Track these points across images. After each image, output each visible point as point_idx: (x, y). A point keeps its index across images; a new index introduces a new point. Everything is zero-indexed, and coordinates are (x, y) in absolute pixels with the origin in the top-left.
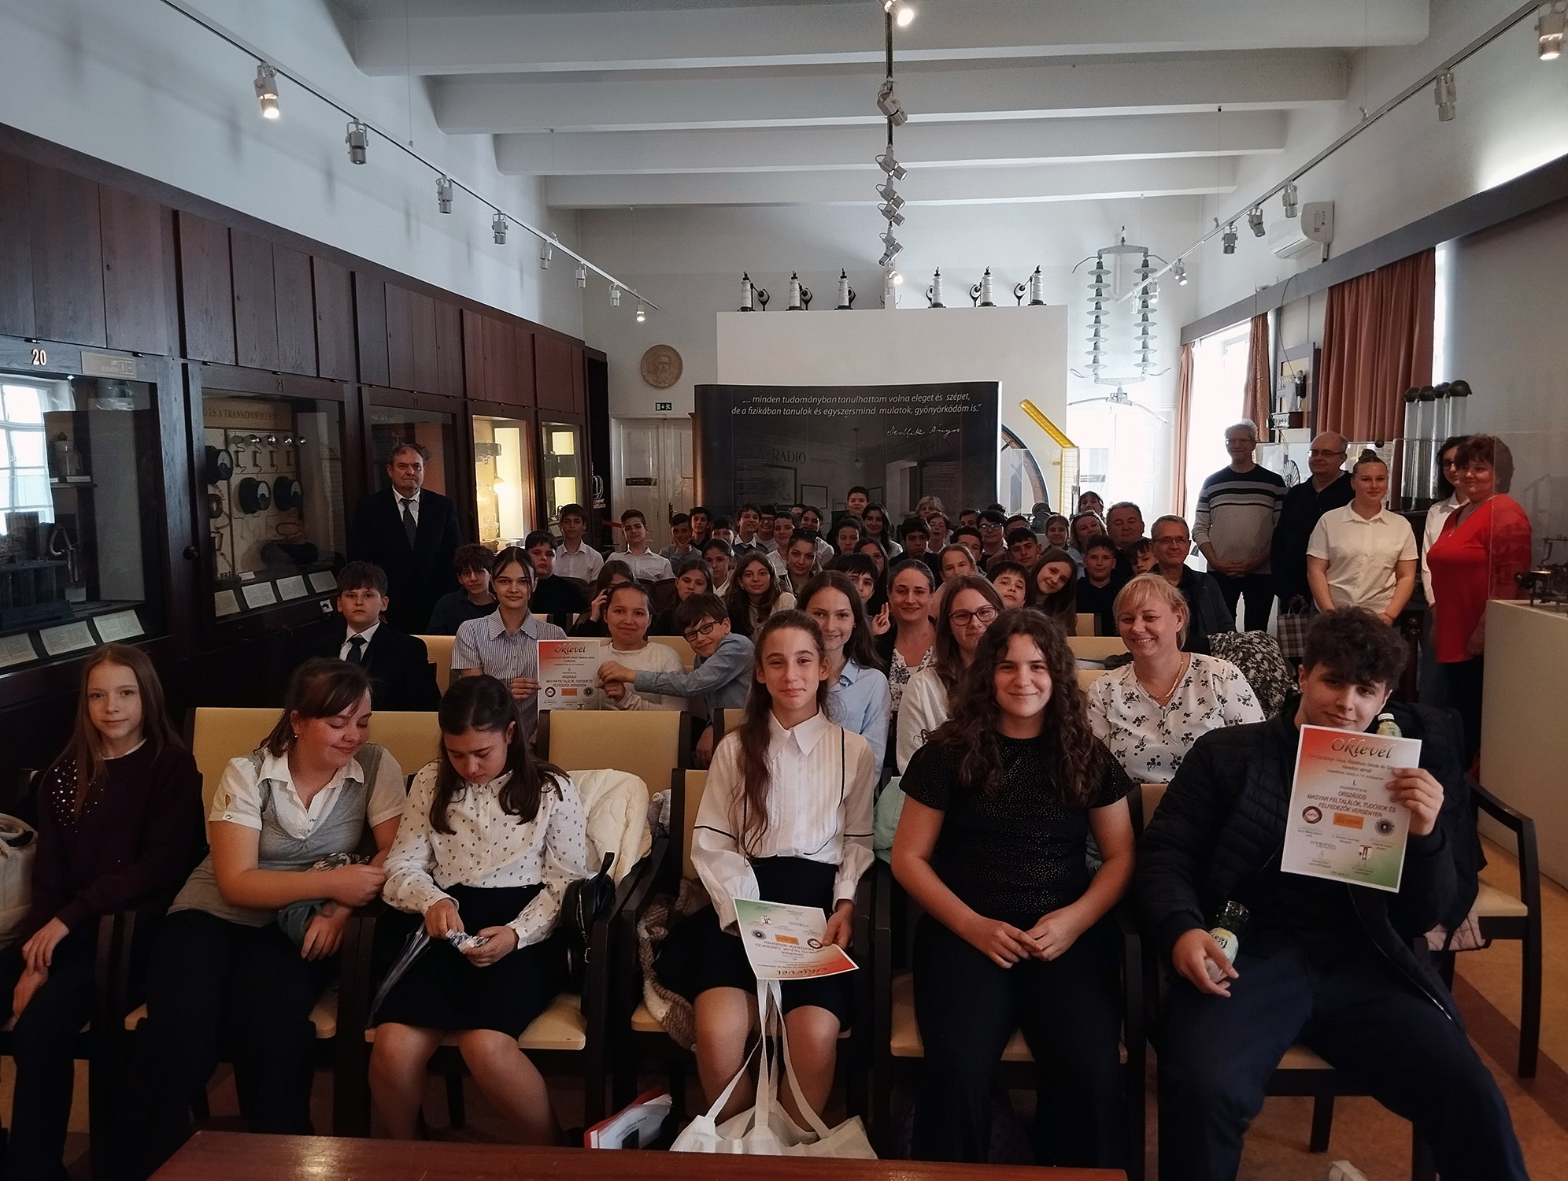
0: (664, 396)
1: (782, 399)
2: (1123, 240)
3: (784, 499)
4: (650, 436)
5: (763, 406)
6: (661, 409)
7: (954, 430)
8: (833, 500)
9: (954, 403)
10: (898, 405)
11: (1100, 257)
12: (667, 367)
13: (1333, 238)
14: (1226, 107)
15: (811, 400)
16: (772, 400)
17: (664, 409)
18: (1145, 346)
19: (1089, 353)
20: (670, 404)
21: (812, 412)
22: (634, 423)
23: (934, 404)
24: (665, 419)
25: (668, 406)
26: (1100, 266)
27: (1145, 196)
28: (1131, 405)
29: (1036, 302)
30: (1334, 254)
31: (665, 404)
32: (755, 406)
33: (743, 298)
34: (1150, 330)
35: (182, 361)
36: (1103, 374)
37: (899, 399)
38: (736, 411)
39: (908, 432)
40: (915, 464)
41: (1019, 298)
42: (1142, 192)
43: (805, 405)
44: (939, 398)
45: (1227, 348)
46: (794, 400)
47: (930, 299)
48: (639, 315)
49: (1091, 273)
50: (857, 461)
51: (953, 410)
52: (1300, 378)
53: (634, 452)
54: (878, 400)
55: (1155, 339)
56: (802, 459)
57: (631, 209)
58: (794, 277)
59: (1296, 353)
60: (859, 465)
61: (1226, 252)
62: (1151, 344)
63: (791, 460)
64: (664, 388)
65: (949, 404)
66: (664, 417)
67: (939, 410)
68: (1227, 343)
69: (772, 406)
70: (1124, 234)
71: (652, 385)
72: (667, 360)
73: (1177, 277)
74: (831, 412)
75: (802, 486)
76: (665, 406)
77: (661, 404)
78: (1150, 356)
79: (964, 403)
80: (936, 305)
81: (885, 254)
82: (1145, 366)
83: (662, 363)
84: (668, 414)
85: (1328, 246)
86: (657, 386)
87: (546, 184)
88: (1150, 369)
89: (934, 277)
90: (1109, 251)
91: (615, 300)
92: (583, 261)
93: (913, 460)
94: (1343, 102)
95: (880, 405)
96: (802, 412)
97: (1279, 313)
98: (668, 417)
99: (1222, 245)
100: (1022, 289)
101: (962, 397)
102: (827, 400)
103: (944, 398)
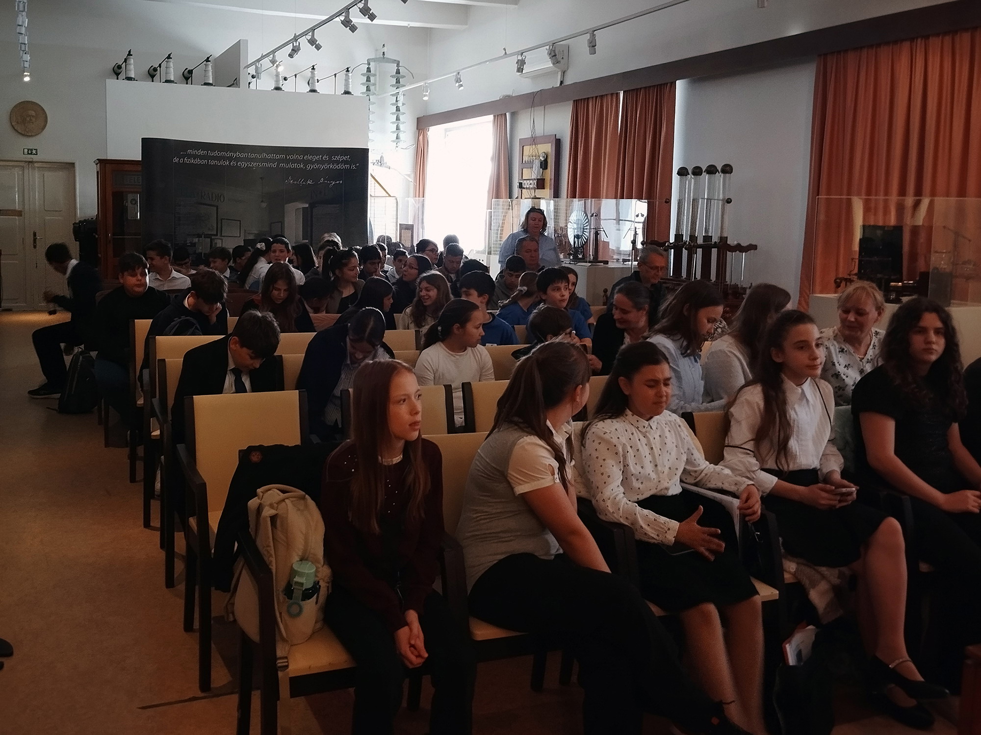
0: (30, 143)
1: (208, 153)
3: (209, 229)
4: (16, 175)
5: (195, 157)
6: (28, 154)
7: (338, 182)
8: (245, 231)
9: (338, 162)
10: (294, 161)
11: (369, 64)
12: (34, 120)
13: (569, 70)
15: (229, 154)
16: (201, 152)
17: (31, 154)
18: (398, 128)
20: (36, 150)
21: (230, 163)
23: (322, 162)
24: (31, 163)
25: (34, 152)
28: (389, 168)
31: (32, 150)
32: (189, 156)
34: (401, 117)
37: (295, 157)
38: (176, 160)
39: (301, 182)
40: (307, 206)
43: (224, 158)
44: (327, 157)
46: (216, 154)
48: (26, 76)
49: (363, 74)
50: (262, 201)
51: (337, 167)
52: (544, 157)
54: (279, 157)
55: (405, 124)
56: (222, 199)
60: (264, 205)
62: (402, 127)
63: (214, 199)
65: (334, 162)
66: (31, 160)
69: (202, 157)
71: (21, 134)
72: (33, 113)
73: (457, 84)
74: (244, 165)
75: (222, 219)
76: (30, 152)
77: (28, 150)
78: (402, 135)
79: (345, 162)
81: (292, 50)
82: (398, 142)
83: (29, 116)
84: (36, 158)
86: (25, 135)
88: (401, 145)
93: (306, 203)
95: (280, 161)
96: (222, 163)
98: (34, 160)
101: (345, 158)
102: (240, 155)
103: (330, 158)
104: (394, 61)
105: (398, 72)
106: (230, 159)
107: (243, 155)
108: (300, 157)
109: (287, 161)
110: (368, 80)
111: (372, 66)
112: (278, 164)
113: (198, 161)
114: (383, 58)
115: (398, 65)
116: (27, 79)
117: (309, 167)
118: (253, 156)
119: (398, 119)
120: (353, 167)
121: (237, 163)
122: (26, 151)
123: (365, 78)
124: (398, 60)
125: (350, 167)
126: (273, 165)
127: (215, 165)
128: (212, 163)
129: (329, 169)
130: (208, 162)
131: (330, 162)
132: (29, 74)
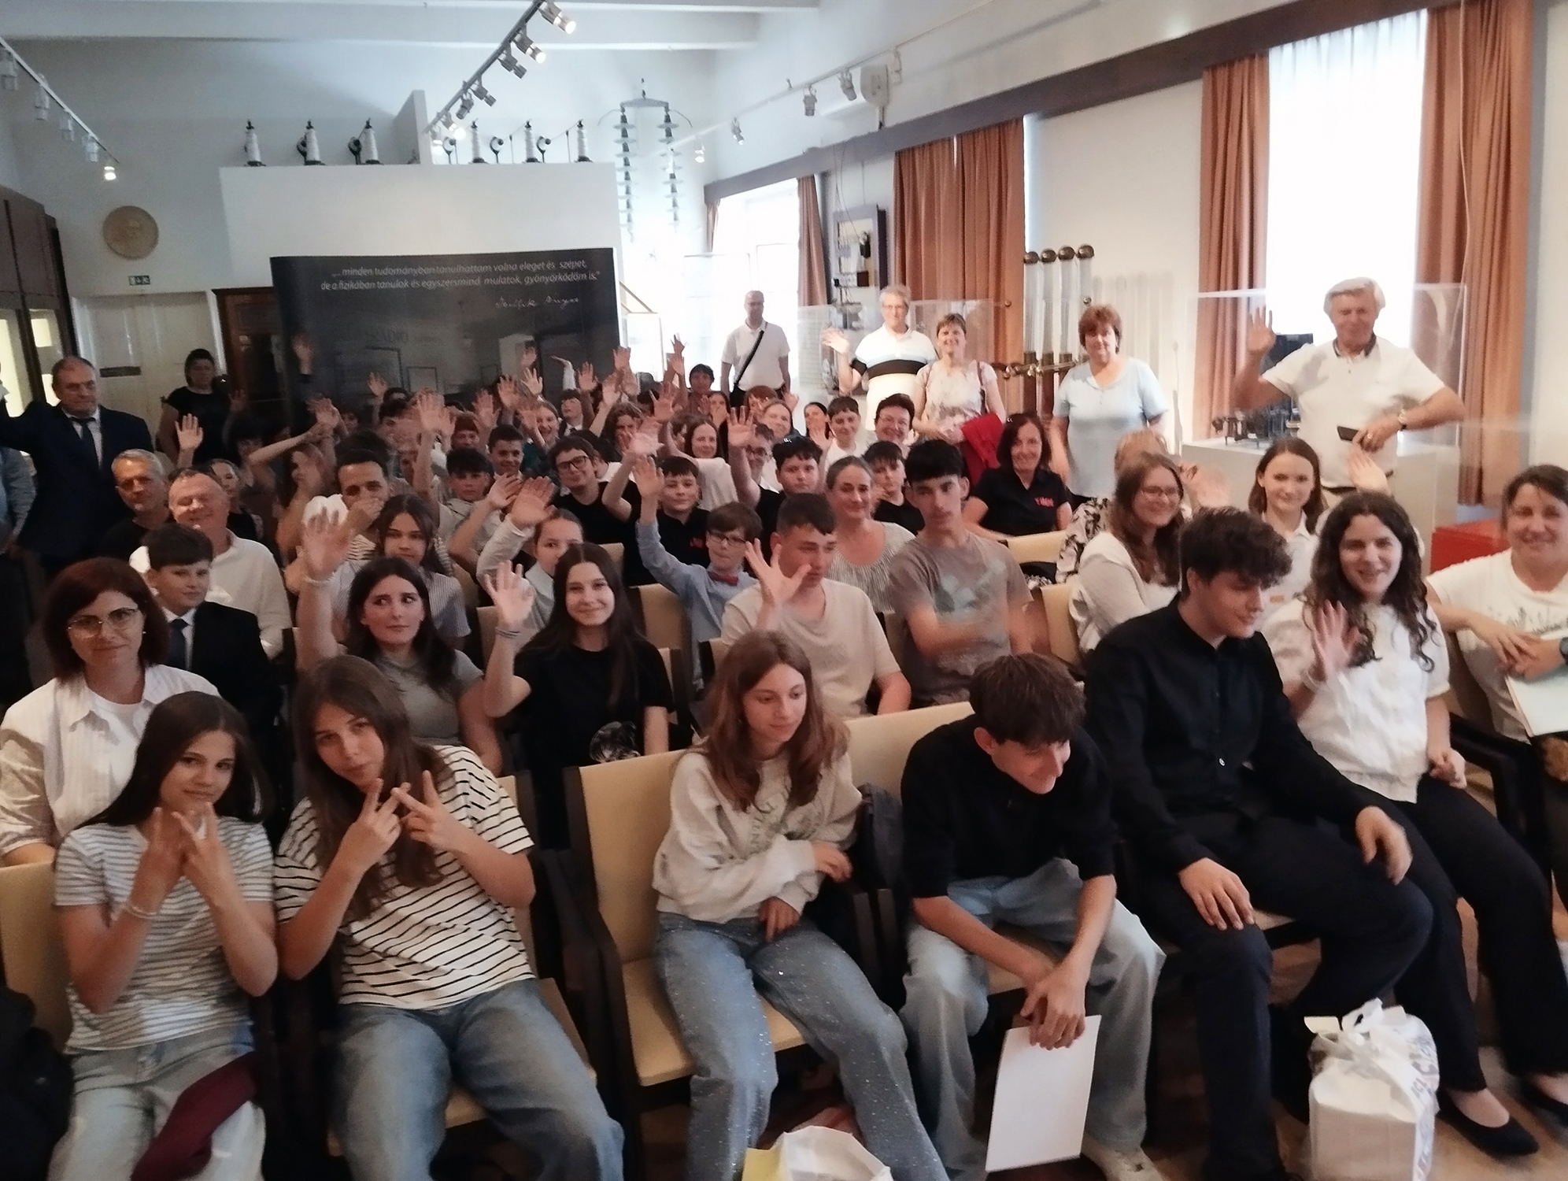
0: (138, 268)
1: (374, 272)
2: (644, 93)
4: (125, 317)
5: (356, 279)
6: (138, 284)
7: (572, 301)
9: (569, 271)
10: (505, 274)
11: (623, 110)
12: (139, 233)
13: (887, 106)
15: (407, 271)
16: (363, 272)
17: (141, 284)
18: (675, 204)
20: (148, 277)
21: (410, 284)
22: (101, 302)
25: (145, 280)
26: (624, 119)
29: (583, 159)
32: (346, 279)
34: (678, 188)
37: (505, 267)
39: (520, 304)
40: (531, 338)
42: (670, 45)
43: (401, 277)
44: (550, 265)
46: (387, 271)
48: (108, 172)
49: (617, 127)
50: (465, 337)
51: (568, 278)
54: (483, 269)
55: (685, 196)
56: (405, 339)
59: (853, 215)
60: (468, 342)
62: (679, 202)
63: (392, 340)
64: (138, 257)
65: (563, 272)
66: (142, 293)
67: (554, 278)
69: (365, 279)
70: (645, 87)
71: (120, 254)
72: (137, 224)
74: (430, 285)
75: (408, 368)
76: (141, 280)
77: (136, 277)
78: (680, 215)
79: (580, 270)
82: (677, 223)
83: (132, 227)
84: (146, 289)
85: (883, 110)
86: (130, 255)
88: (681, 225)
90: (630, 104)
91: (92, 155)
93: (528, 334)
95: (484, 276)
97: (824, 176)
98: (146, 292)
101: (578, 265)
102: (423, 271)
103: (558, 266)
104: (660, 103)
105: (668, 119)
106: (410, 278)
107: (427, 271)
108: (514, 268)
109: (496, 275)
110: (625, 134)
111: (630, 114)
112: (483, 280)
114: (644, 101)
115: (667, 109)
116: (110, 176)
117: (529, 281)
118: (443, 270)
120: (593, 277)
121: (421, 284)
122: (133, 280)
123: (619, 133)
124: (665, 100)
125: (588, 277)
126: (474, 283)
127: (389, 290)
128: (382, 285)
129: (558, 282)
130: (376, 285)
131: (558, 271)
132: (112, 168)
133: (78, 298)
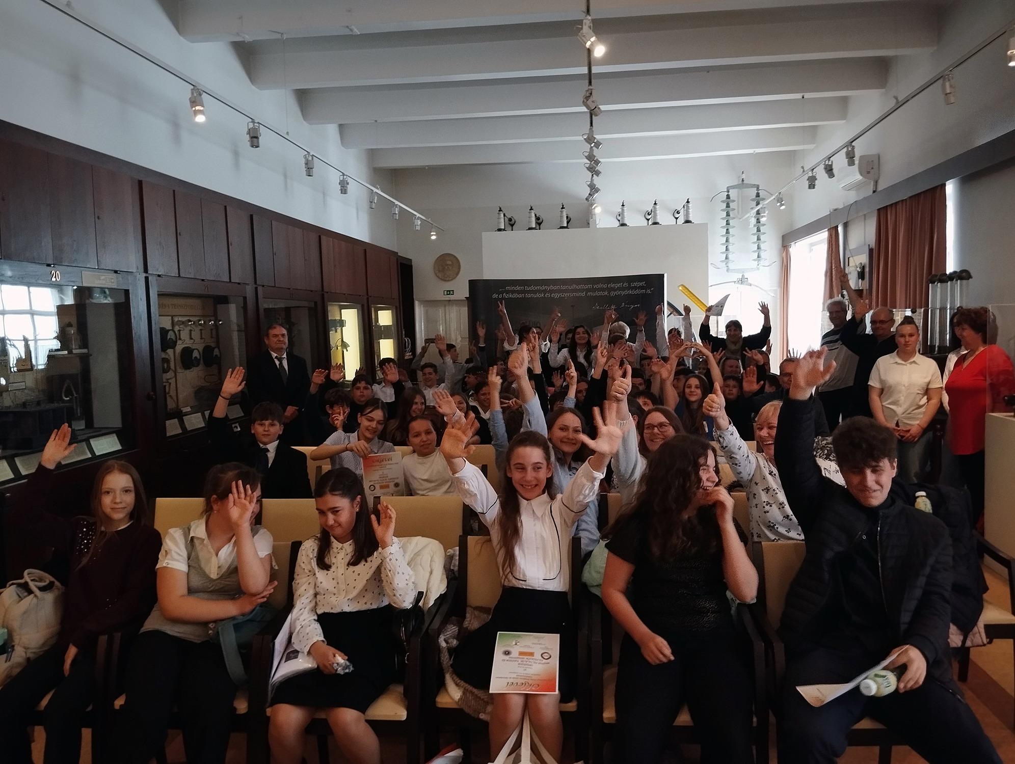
0: (448, 286)
1: (524, 288)
2: (743, 180)
4: (441, 311)
5: (513, 292)
6: (447, 294)
7: (636, 306)
9: (635, 288)
10: (599, 290)
11: (728, 192)
12: (450, 267)
13: (879, 177)
14: (807, 95)
15: (544, 288)
16: (518, 288)
17: (449, 294)
18: (759, 248)
19: (723, 253)
20: (453, 291)
21: (544, 295)
22: (430, 303)
23: (623, 289)
24: (450, 301)
25: (451, 292)
26: (728, 197)
27: (756, 152)
29: (687, 222)
30: (881, 187)
31: (450, 291)
32: (508, 292)
33: (499, 223)
34: (762, 237)
35: (145, 275)
36: (731, 266)
37: (600, 286)
38: (495, 296)
41: (677, 218)
42: (754, 150)
43: (540, 291)
44: (626, 285)
45: (813, 248)
46: (532, 288)
47: (619, 221)
48: (432, 235)
49: (723, 202)
51: (634, 292)
52: (860, 268)
53: (430, 322)
54: (586, 287)
55: (765, 243)
57: (427, 168)
58: (531, 209)
59: (857, 251)
61: (810, 188)
62: (763, 246)
64: (449, 280)
65: (633, 288)
66: (449, 299)
67: (627, 292)
68: (812, 245)
69: (519, 292)
70: (744, 176)
71: (441, 279)
72: (451, 263)
73: (779, 204)
74: (556, 296)
76: (450, 292)
77: (447, 291)
78: (763, 254)
79: (642, 288)
80: (623, 225)
81: (589, 194)
82: (759, 260)
83: (448, 265)
84: (451, 297)
85: (876, 182)
86: (445, 279)
87: (372, 154)
88: (762, 263)
89: (621, 207)
90: (734, 187)
91: (417, 226)
92: (397, 202)
94: (884, 90)
95: (588, 290)
96: (538, 295)
97: (846, 226)
98: (451, 299)
99: (807, 183)
100: (678, 213)
101: (641, 284)
102: (553, 288)
103: (629, 285)
104: (753, 186)
105: (758, 195)
106: (545, 291)
107: (556, 288)
108: (605, 286)
109: (594, 290)
110: (728, 206)
111: (733, 193)
112: (586, 294)
113: (515, 296)
114: (742, 185)
115: (758, 189)
116: (433, 238)
117: (613, 294)
118: (565, 287)
119: (759, 239)
120: (649, 291)
121: (551, 295)
122: (446, 292)
123: (725, 205)
124: (756, 183)
125: (646, 291)
126: (582, 295)
127: (532, 298)
128: (530, 296)
129: (629, 295)
130: (525, 295)
131: (629, 288)
132: (435, 233)
133: (419, 301)
